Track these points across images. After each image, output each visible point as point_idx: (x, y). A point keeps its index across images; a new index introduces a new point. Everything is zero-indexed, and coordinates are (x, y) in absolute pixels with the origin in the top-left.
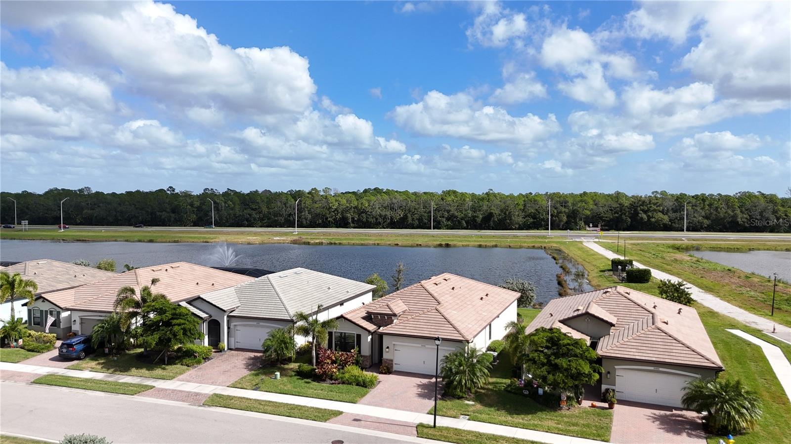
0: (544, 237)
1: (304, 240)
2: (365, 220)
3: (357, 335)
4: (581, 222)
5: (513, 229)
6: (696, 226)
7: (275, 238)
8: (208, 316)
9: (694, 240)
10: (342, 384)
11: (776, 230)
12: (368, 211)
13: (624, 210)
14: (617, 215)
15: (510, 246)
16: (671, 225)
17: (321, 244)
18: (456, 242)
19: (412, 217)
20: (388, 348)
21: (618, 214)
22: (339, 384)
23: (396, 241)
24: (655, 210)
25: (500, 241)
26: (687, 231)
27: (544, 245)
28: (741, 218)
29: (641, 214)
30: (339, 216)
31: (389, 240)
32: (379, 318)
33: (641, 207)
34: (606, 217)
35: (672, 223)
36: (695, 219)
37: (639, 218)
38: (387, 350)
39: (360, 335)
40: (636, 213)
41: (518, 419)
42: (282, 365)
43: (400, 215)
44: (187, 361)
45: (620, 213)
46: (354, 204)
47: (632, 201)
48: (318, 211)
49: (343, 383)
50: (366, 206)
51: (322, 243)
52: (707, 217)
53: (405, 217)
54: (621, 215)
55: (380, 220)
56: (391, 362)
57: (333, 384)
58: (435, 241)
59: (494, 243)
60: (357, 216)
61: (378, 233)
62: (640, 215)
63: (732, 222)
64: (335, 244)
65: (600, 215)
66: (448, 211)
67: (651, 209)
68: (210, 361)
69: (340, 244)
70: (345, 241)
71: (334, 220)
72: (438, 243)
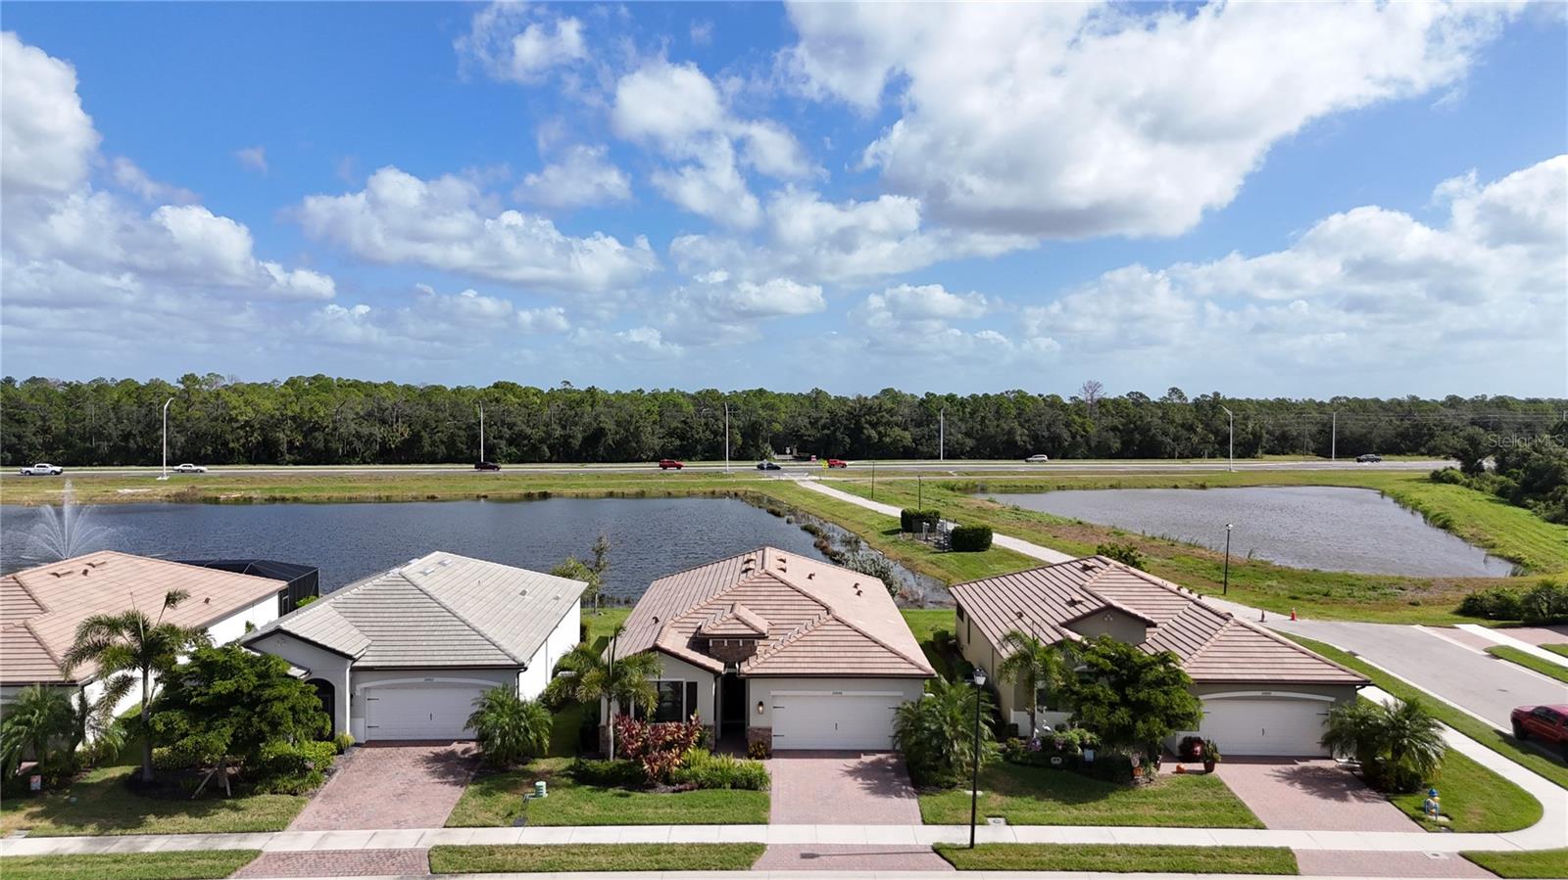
0: (718, 474)
1: (201, 495)
2: (321, 445)
3: (688, 683)
4: (766, 445)
5: (644, 461)
6: (955, 450)
7: (120, 491)
8: (304, 672)
9: (967, 474)
10: (698, 789)
11: (1070, 456)
12: (328, 427)
13: (839, 421)
14: (826, 431)
15: (669, 494)
16: (916, 449)
17: (249, 501)
18: (559, 489)
19: (430, 438)
20: (761, 704)
21: (829, 429)
22: (692, 789)
23: (425, 490)
24: (888, 423)
25: (647, 484)
26: (944, 458)
27: (732, 490)
28: (1021, 435)
29: (867, 429)
30: (256, 437)
31: (411, 489)
32: (726, 644)
33: (867, 417)
34: (809, 436)
35: (917, 445)
36: (952, 437)
37: (864, 437)
38: (761, 708)
39: (695, 684)
40: (859, 429)
41: (1089, 810)
42: (521, 767)
43: (402, 434)
44: (282, 782)
45: (832, 428)
46: (293, 411)
47: (851, 407)
48: (203, 426)
49: (701, 786)
50: (322, 414)
51: (250, 498)
52: (968, 434)
53: (416, 438)
54: (835, 431)
55: (358, 445)
56: (767, 733)
57: (680, 791)
58: (514, 487)
59: (636, 489)
60: (300, 438)
61: (371, 474)
62: (866, 431)
63: (1007, 442)
64: (283, 500)
65: (798, 431)
66: (511, 426)
67: (884, 421)
68: (335, 777)
69: (296, 500)
70: (305, 494)
71: (243, 446)
72: (522, 491)
